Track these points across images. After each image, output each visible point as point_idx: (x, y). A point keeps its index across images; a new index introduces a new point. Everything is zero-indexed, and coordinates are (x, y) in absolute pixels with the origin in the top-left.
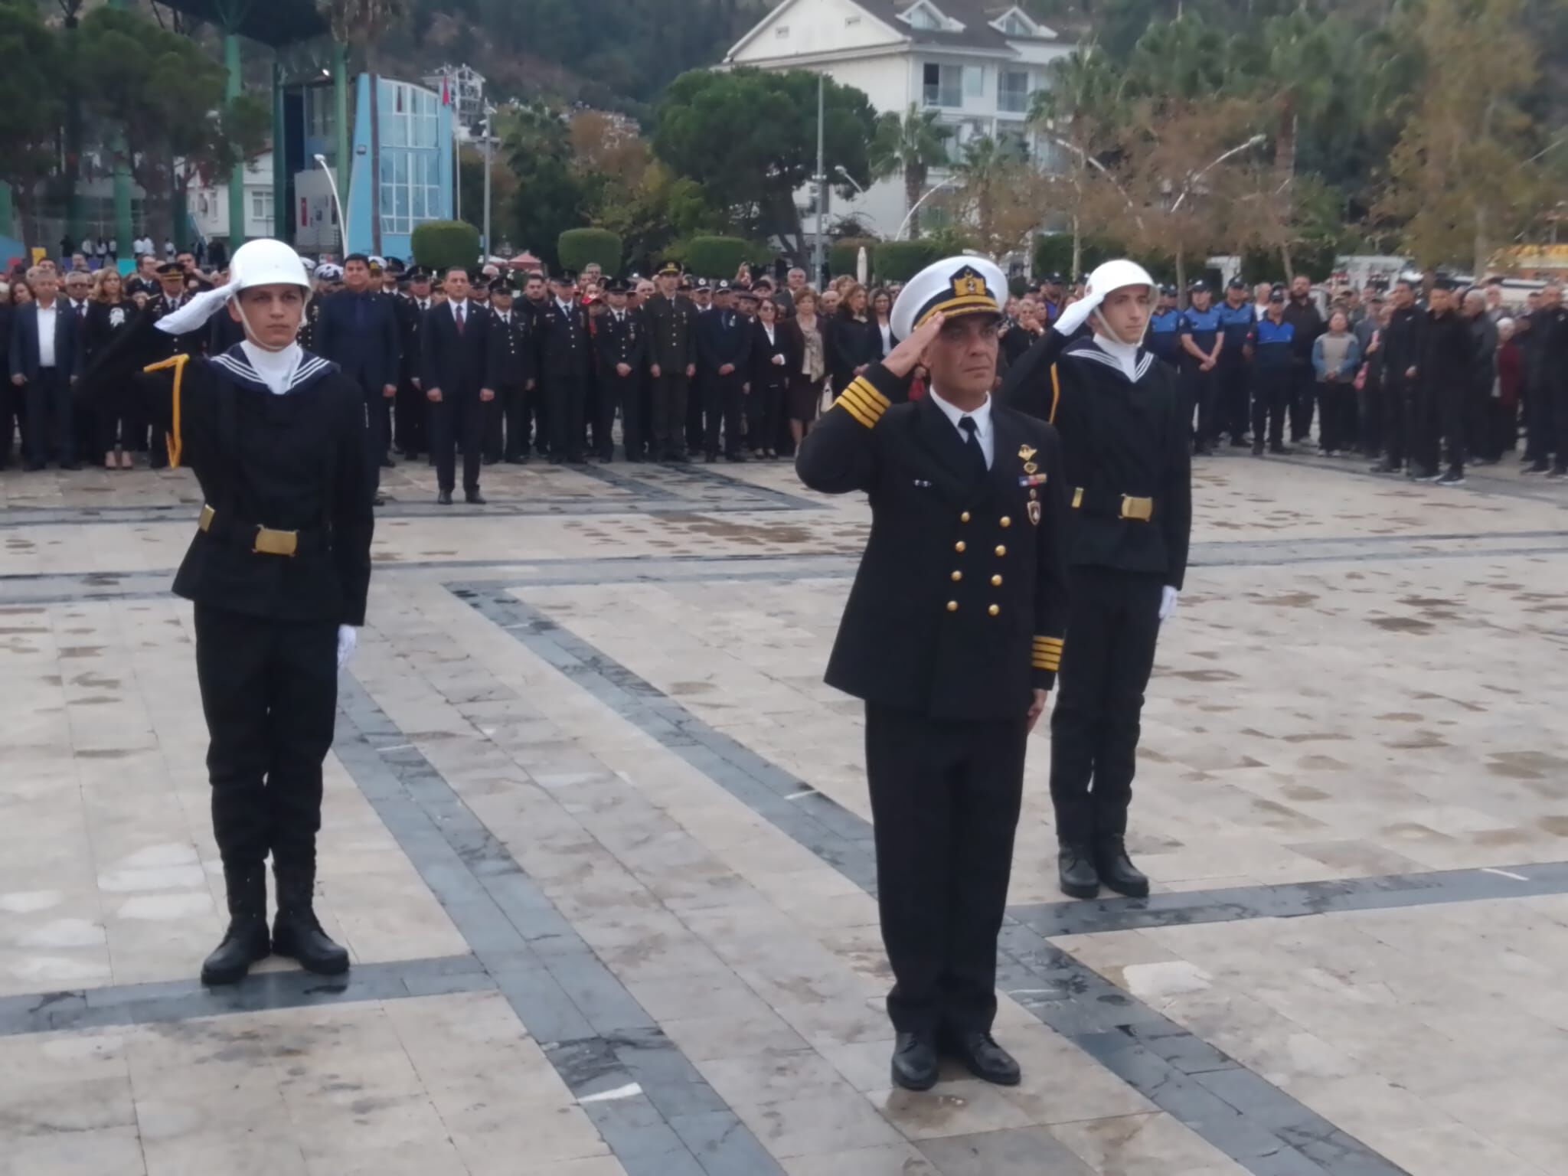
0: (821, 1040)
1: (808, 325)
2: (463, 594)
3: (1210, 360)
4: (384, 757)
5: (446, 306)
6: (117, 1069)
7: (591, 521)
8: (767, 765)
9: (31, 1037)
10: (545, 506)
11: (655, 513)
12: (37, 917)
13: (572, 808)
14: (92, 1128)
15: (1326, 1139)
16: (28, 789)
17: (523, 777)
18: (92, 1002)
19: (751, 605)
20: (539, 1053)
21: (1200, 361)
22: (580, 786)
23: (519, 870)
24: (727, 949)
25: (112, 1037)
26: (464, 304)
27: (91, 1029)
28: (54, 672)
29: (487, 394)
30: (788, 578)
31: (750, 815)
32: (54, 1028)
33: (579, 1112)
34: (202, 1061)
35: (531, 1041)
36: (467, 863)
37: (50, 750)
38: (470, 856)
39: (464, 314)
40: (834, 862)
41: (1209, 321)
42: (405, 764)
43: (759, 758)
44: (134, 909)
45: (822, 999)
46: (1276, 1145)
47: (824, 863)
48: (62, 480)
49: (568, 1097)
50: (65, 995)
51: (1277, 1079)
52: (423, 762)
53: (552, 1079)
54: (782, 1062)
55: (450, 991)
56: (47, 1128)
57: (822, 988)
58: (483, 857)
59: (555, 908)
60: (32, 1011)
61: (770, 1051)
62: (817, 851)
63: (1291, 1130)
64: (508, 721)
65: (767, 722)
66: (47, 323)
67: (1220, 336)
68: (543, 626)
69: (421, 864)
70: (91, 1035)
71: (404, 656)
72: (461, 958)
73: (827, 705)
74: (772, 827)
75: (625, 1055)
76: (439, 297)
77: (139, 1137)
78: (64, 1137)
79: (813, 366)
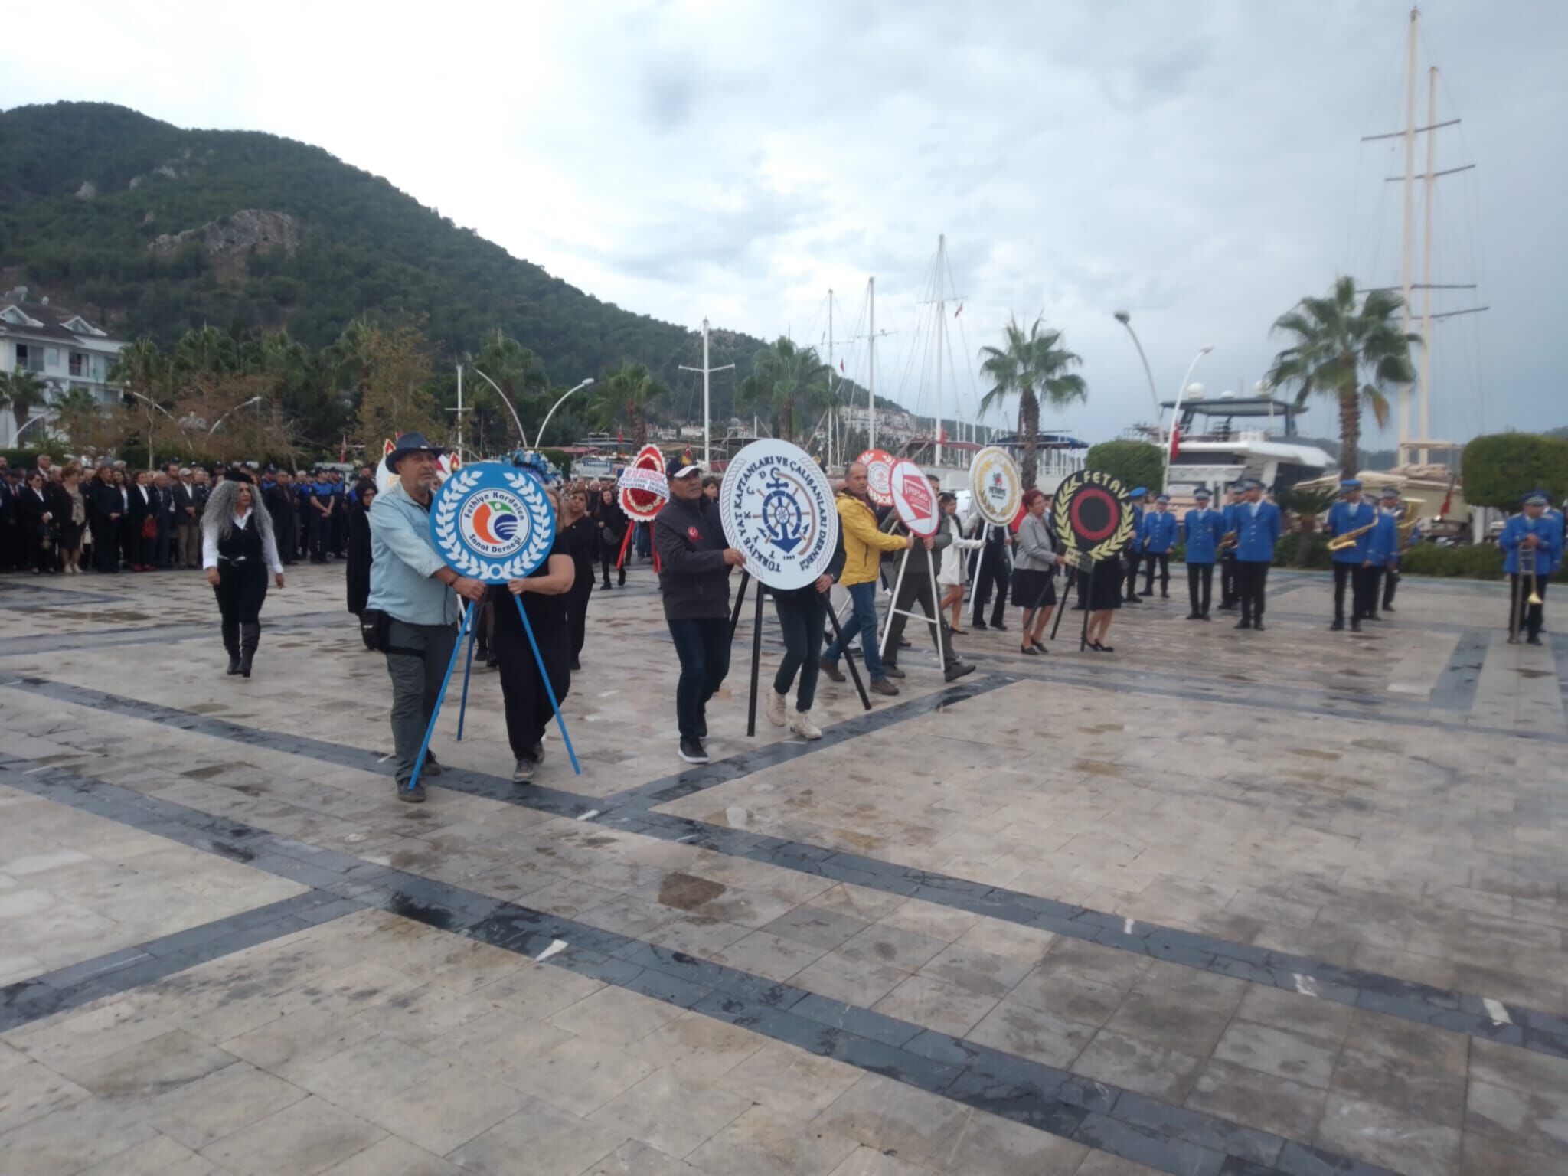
1: (72, 490)
3: (328, 511)
4: (38, 777)
9: (38, 1022)
11: (9, 609)
14: (209, 1073)
15: (926, 877)
18: (57, 984)
23: (264, 832)
25: (119, 1005)
27: (88, 1004)
30: (174, 640)
32: (51, 1012)
33: (549, 965)
34: (222, 1004)
35: (447, 932)
41: (327, 490)
42: (61, 779)
46: (914, 885)
49: (528, 959)
50: (22, 985)
51: (861, 854)
53: (500, 951)
55: (340, 915)
56: (164, 1085)
59: (329, 850)
63: (906, 876)
67: (332, 498)
69: (184, 840)
70: (94, 1008)
72: (312, 893)
75: (522, 926)
77: (258, 1069)
78: (195, 1087)
79: (78, 514)
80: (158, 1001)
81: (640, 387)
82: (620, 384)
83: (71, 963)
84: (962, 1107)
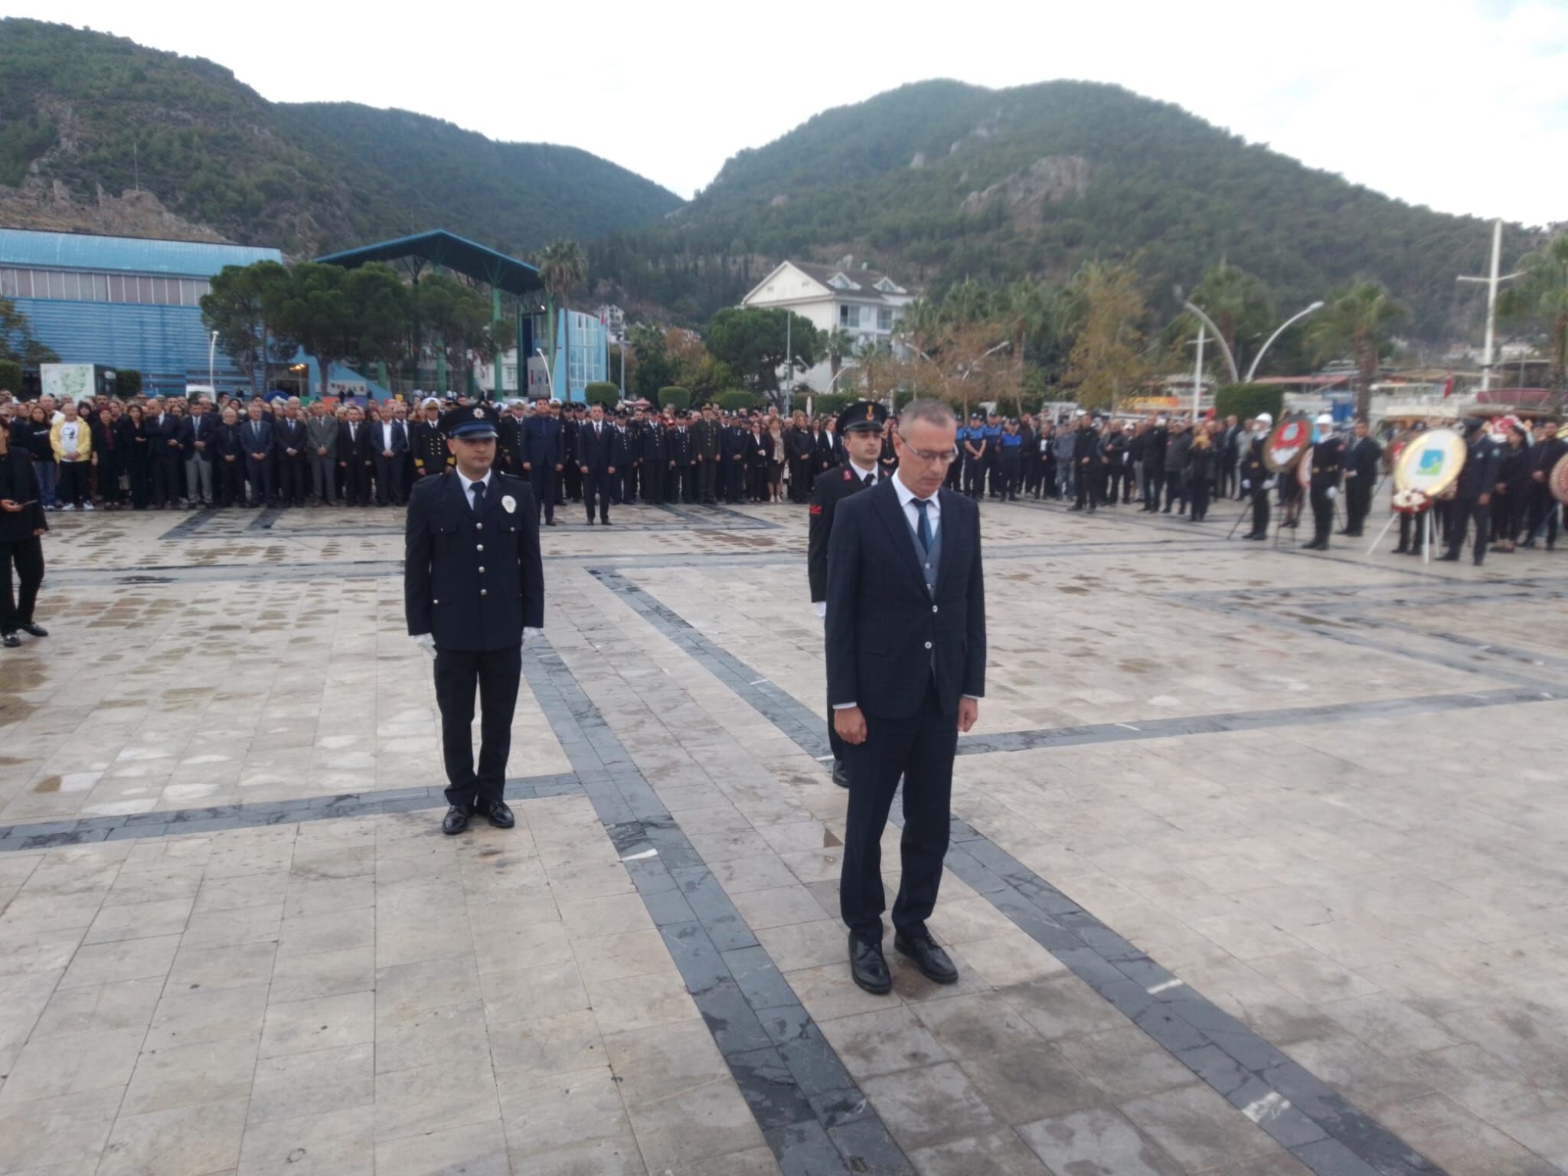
0: (758, 823)
1: (776, 435)
2: (593, 572)
3: (979, 454)
4: (541, 661)
5: (591, 425)
6: (369, 840)
7: (663, 534)
8: (742, 665)
9: (325, 821)
10: (640, 527)
11: (696, 530)
12: (342, 751)
13: (637, 689)
14: (350, 876)
15: (1030, 882)
16: (348, 678)
17: (614, 672)
18: (363, 801)
19: (741, 579)
20: (603, 831)
21: (973, 455)
22: (642, 677)
23: (605, 724)
24: (712, 770)
25: (369, 821)
26: (600, 424)
27: (358, 817)
28: (373, 613)
29: (611, 470)
30: (760, 565)
31: (731, 693)
32: (338, 816)
33: (622, 866)
34: (417, 836)
35: (600, 824)
36: (577, 720)
37: (364, 656)
38: (579, 716)
39: (600, 428)
40: (773, 720)
41: (979, 434)
42: (553, 664)
43: (737, 661)
44: (394, 746)
45: (761, 798)
46: (1003, 885)
47: (769, 721)
48: (396, 512)
49: (617, 858)
50: (349, 796)
51: (1005, 846)
52: (561, 664)
53: (609, 845)
54: (736, 836)
55: (559, 794)
56: (324, 876)
57: (761, 792)
58: (587, 717)
59: (622, 746)
60: (329, 806)
61: (730, 829)
62: (765, 713)
63: (1011, 876)
64: (609, 641)
65: (744, 641)
66: (387, 431)
67: (984, 442)
68: (633, 590)
69: (553, 721)
70: (358, 820)
71: (559, 605)
72: (569, 775)
73: (776, 633)
74: (741, 700)
75: (651, 832)
76: (589, 420)
77: (375, 882)
78: (333, 882)
79: (779, 455)
80: (390, 825)
81: (1370, 309)
82: (1348, 307)
83: (388, 788)
84: (724, 1070)
